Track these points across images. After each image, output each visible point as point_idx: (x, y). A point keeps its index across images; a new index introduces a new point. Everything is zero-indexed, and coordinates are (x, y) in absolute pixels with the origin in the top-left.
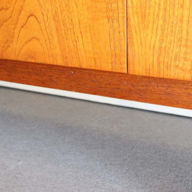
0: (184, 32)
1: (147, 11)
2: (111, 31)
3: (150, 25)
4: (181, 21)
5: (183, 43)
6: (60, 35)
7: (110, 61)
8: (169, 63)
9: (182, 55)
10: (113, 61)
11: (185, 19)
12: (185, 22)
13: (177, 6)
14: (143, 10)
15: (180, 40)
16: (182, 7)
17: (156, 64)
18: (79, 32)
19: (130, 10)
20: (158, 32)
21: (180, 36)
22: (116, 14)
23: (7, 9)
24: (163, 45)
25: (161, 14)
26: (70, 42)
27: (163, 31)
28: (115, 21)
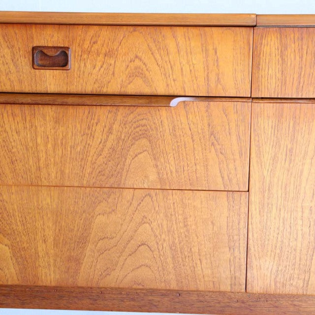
0: (298, 259)
1: (267, 243)
2: (232, 258)
3: (269, 253)
4: (295, 250)
5: (297, 266)
6: (177, 262)
7: (230, 283)
8: (285, 282)
9: (295, 276)
11: (298, 249)
12: (298, 251)
13: (291, 240)
14: (263, 241)
15: (294, 264)
16: (296, 240)
17: (273, 283)
18: (198, 259)
19: (250, 242)
20: (276, 259)
21: (294, 261)
22: (237, 244)
23: (112, 238)
24: (280, 269)
25: (278, 245)
26: (188, 268)
27: (280, 258)
28: (237, 250)
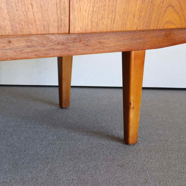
10: (59, 24)
